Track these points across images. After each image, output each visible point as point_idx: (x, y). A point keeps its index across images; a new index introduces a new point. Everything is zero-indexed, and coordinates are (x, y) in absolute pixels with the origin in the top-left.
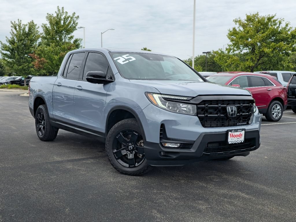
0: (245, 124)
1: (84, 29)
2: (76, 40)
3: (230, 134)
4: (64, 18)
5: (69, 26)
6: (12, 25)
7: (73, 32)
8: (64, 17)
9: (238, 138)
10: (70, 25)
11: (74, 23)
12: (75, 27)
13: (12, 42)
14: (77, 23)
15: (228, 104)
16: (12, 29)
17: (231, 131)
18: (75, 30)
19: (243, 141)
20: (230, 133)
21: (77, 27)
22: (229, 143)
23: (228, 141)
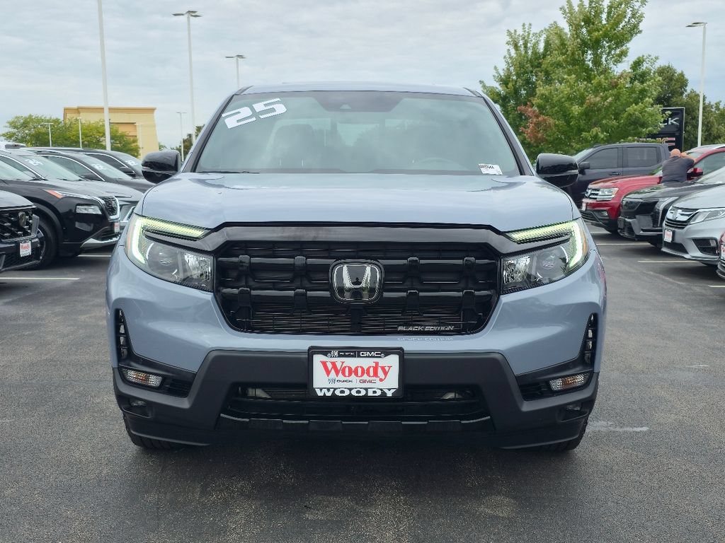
0: (450, 331)
1: (704, 27)
2: (640, 61)
3: (324, 364)
4: (610, 7)
5: (621, 26)
6: (508, 39)
7: (630, 41)
8: (609, 4)
9: (365, 377)
10: (623, 24)
11: (633, 16)
12: (635, 26)
13: (505, 82)
14: (642, 16)
15: (341, 258)
16: (509, 50)
17: (325, 351)
18: (636, 33)
19: (393, 391)
20: (318, 359)
21: (641, 26)
22: (320, 394)
23: (314, 386)
